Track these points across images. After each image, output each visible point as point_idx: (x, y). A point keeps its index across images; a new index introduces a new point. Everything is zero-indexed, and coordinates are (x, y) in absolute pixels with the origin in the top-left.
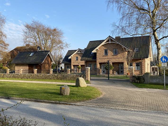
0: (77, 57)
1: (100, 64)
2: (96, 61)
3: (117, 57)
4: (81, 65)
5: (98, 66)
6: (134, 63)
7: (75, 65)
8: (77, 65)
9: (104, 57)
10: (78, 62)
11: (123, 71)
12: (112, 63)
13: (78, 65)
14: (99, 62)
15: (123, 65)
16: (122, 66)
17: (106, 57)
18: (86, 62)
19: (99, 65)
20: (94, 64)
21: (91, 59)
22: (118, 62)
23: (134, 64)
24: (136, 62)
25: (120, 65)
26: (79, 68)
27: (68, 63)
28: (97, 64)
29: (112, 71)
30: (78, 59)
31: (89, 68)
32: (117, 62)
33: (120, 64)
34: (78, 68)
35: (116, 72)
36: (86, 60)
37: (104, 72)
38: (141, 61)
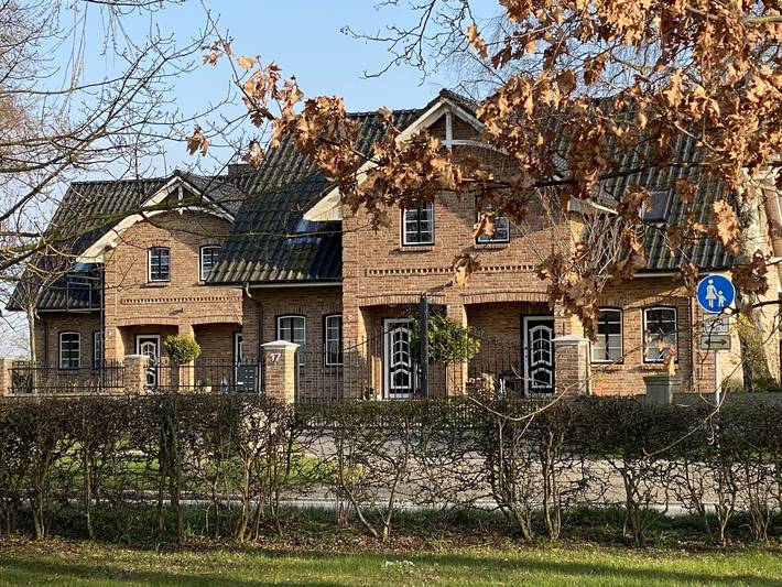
0: (160, 252)
1: (375, 314)
2: (338, 291)
3: (501, 258)
4: (197, 328)
5: (357, 332)
6: (635, 304)
7: (143, 322)
8: (164, 322)
9: (403, 261)
10: (171, 291)
11: (552, 368)
12: (468, 307)
13: (170, 322)
14: (361, 302)
15: (551, 324)
16: (546, 334)
17: (421, 261)
18: (258, 299)
19: (362, 327)
20: (320, 320)
21: (300, 276)
22: (513, 298)
23: (632, 315)
24: (651, 300)
25: (531, 324)
26: (176, 356)
27: (68, 302)
28: (347, 316)
29: (470, 376)
30: (173, 272)
31: (291, 348)
32: (502, 298)
33: (526, 319)
34: (172, 351)
35: (501, 377)
36: (258, 282)
37: (401, 379)
38: (681, 292)
